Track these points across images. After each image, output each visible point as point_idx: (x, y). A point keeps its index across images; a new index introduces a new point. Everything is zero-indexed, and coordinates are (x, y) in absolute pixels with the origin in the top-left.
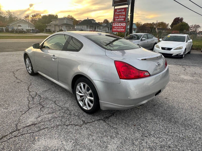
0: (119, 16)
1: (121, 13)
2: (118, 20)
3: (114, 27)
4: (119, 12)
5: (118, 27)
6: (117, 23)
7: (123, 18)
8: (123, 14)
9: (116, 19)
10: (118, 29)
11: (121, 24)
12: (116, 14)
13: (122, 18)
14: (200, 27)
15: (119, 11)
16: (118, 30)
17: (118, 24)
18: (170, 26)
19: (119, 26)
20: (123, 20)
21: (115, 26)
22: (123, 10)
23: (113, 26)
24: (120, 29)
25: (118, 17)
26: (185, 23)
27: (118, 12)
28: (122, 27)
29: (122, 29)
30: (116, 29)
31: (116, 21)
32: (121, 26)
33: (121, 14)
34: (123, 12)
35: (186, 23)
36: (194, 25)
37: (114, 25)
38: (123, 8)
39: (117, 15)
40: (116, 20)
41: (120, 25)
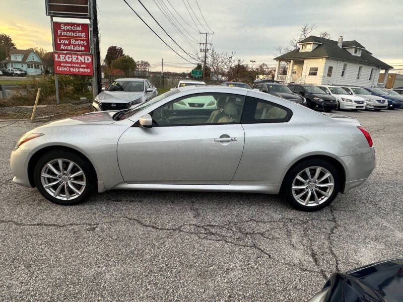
0: (70, 40)
1: (74, 34)
2: (69, 48)
3: (60, 62)
4: (68, 31)
5: (71, 62)
6: (66, 54)
7: (82, 46)
8: (81, 37)
9: (62, 45)
10: (73, 67)
11: (79, 57)
12: (61, 34)
13: (79, 45)
14: (149, 65)
15: (69, 28)
16: (72, 69)
17: (70, 56)
18: (104, 61)
19: (74, 61)
20: (83, 49)
21: (62, 60)
22: (80, 28)
23: (56, 59)
24: (79, 68)
25: (67, 42)
26: (129, 58)
27: (64, 31)
28: (84, 63)
29: (83, 68)
30: (65, 66)
31: (62, 50)
32: (79, 61)
33: (74, 37)
34: (79, 32)
35: (131, 57)
36: (140, 61)
37: (59, 57)
38: (78, 25)
39: (63, 36)
40: (62, 47)
41: (77, 59)
